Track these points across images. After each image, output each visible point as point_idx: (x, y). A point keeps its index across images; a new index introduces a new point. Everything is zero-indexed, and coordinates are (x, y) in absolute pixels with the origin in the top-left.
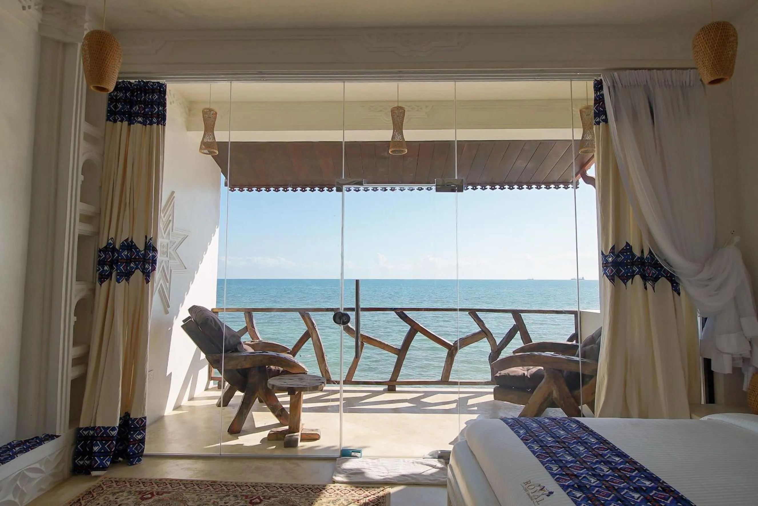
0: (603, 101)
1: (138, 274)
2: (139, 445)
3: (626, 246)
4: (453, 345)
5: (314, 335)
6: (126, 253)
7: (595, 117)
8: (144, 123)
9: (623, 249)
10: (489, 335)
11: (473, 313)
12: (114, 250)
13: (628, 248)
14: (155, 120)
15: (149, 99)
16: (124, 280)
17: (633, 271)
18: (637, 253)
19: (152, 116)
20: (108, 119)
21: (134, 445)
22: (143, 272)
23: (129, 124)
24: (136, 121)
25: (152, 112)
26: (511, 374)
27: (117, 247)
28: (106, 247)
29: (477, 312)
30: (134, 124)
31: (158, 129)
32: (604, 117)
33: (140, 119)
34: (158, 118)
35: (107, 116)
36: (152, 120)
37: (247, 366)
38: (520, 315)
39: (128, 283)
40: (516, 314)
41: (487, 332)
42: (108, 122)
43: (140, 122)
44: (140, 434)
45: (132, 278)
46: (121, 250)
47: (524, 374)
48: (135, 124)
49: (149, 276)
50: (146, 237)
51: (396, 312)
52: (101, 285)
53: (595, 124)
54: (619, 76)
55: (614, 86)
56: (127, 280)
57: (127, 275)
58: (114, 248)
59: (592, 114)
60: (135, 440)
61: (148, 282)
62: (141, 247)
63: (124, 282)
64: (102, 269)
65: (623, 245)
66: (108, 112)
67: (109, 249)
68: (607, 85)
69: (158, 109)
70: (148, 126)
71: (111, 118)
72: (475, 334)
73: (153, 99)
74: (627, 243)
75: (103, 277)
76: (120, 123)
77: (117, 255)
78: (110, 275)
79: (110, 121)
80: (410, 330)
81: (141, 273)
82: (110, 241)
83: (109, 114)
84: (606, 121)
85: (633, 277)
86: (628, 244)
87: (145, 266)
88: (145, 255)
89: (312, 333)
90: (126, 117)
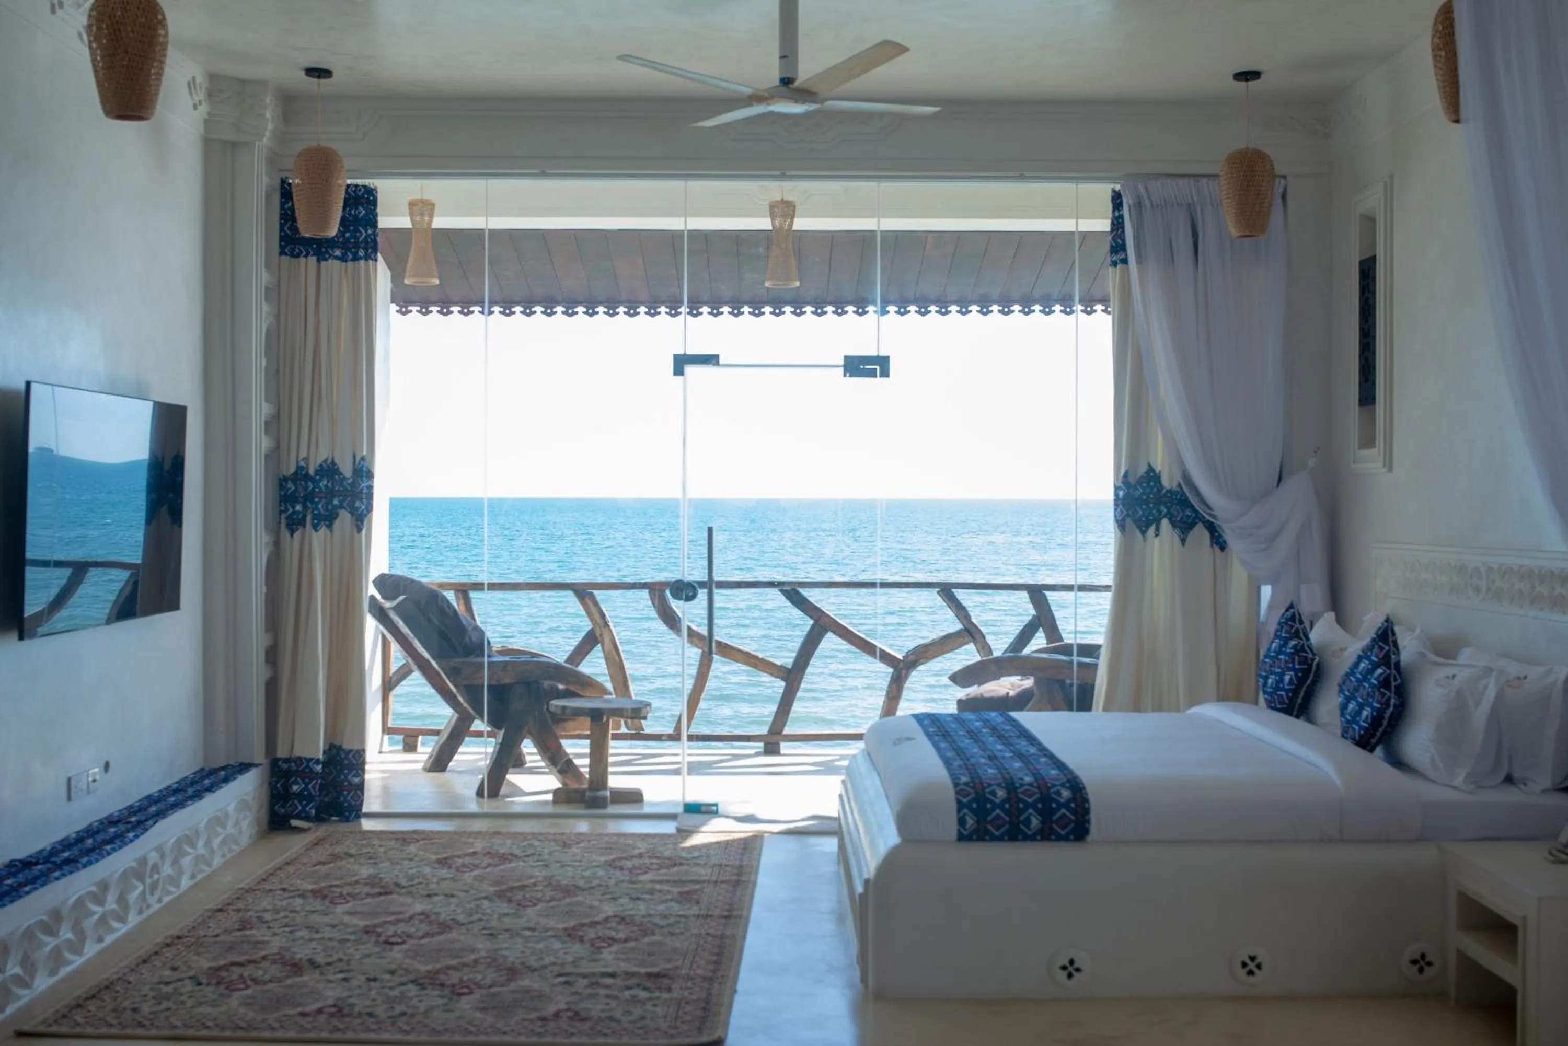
0: (1123, 228)
1: (345, 517)
2: (356, 793)
3: (1147, 472)
4: (901, 658)
5: (607, 641)
6: (325, 482)
7: (1112, 252)
8: (343, 259)
9: (1142, 477)
10: (977, 636)
11: (947, 590)
12: (307, 477)
13: (1152, 476)
14: (361, 253)
15: (350, 215)
16: (324, 527)
17: (1160, 512)
18: (1166, 483)
19: (357, 246)
20: (282, 253)
21: (349, 792)
22: (352, 513)
23: (318, 261)
24: (331, 255)
25: (356, 238)
26: (986, 695)
27: (311, 472)
28: (296, 473)
29: (953, 590)
30: (326, 260)
31: (367, 270)
32: (1123, 256)
33: (338, 253)
34: (366, 249)
35: (281, 246)
36: (357, 253)
37: (507, 681)
38: (1045, 594)
39: (331, 531)
40: (1037, 593)
41: (973, 630)
42: (283, 257)
43: (337, 258)
44: (356, 776)
45: (337, 524)
46: (318, 477)
47: (1008, 693)
48: (330, 261)
49: (362, 522)
50: (354, 457)
51: (782, 591)
52: (292, 535)
53: (1111, 265)
54: (1146, 189)
55: (1138, 205)
56: (330, 526)
57: (329, 519)
58: (307, 475)
59: (1107, 248)
60: (350, 784)
61: (359, 530)
62: (347, 470)
63: (323, 530)
64: (291, 510)
65: (1143, 469)
66: (282, 239)
67: (300, 475)
68: (1128, 203)
69: (366, 231)
70: (350, 264)
71: (286, 250)
72: (948, 637)
73: (356, 216)
74: (1150, 466)
75: (294, 524)
76: (304, 259)
77: (312, 486)
78: (302, 522)
79: (286, 254)
80: (813, 627)
81: (349, 515)
82: (302, 464)
83: (283, 243)
84: (1125, 261)
85: (1158, 522)
86: (1151, 469)
87: (354, 502)
88: (354, 484)
89: (601, 635)
90: (313, 249)
